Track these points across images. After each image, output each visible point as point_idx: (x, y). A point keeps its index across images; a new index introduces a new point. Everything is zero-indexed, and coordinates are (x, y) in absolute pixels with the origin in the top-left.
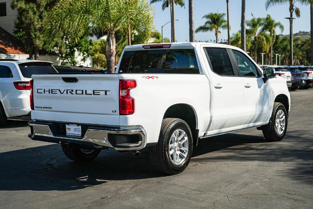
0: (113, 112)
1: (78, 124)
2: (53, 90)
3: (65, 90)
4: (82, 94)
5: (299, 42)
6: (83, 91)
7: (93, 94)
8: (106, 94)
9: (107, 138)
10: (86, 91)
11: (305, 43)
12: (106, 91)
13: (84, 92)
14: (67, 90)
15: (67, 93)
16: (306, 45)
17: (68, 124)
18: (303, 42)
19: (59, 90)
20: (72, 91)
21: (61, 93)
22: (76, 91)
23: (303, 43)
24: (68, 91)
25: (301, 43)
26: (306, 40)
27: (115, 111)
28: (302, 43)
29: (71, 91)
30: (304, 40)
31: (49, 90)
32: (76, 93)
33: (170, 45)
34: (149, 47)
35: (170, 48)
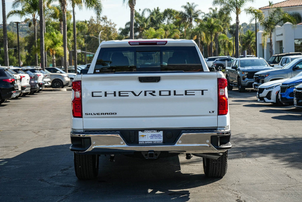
0: (210, 112)
1: (158, 130)
2: (121, 93)
3: (142, 92)
4: (170, 94)
6: (170, 92)
7: (184, 94)
8: (203, 94)
9: (210, 141)
10: (175, 92)
12: (202, 91)
13: (172, 93)
14: (145, 92)
15: (145, 95)
17: (143, 130)
19: (133, 92)
20: (154, 92)
21: (135, 95)
22: (160, 92)
24: (147, 93)
27: (213, 112)
29: (152, 92)
31: (115, 92)
32: (160, 95)
33: (166, 42)
34: (138, 43)
35: (165, 45)
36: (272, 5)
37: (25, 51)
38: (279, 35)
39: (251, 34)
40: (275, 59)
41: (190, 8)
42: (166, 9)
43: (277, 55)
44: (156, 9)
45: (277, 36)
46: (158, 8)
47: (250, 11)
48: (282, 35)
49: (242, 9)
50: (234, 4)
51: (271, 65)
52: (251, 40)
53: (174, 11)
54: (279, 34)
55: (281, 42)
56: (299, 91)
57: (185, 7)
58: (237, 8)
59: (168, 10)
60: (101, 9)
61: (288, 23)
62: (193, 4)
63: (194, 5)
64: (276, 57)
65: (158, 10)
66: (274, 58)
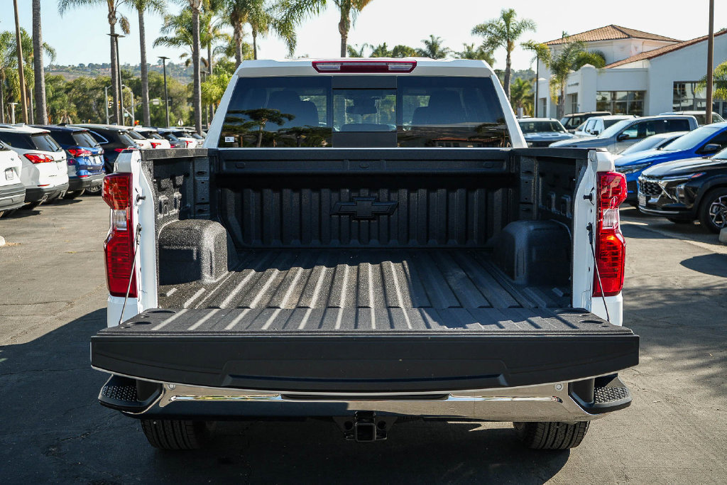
5: (61, 85)
11: (73, 87)
16: (74, 90)
18: (69, 84)
23: (69, 87)
25: (64, 86)
26: (74, 82)
28: (66, 86)
30: (70, 81)
33: (414, 64)
34: (338, 67)
35: (410, 71)
36: (568, 37)
37: (188, 105)
38: (572, 85)
39: (524, 84)
40: (569, 121)
41: (433, 44)
42: (397, 45)
43: (571, 115)
44: (382, 45)
45: (569, 86)
46: (385, 44)
47: (529, 46)
48: (577, 84)
49: (517, 42)
50: (504, 33)
51: (570, 130)
52: (523, 92)
53: (408, 48)
54: (573, 83)
55: (574, 96)
56: (651, 181)
57: (426, 42)
58: (508, 41)
59: (400, 46)
60: (295, 42)
61: (587, 65)
62: (438, 38)
63: (439, 40)
64: (570, 118)
65: (385, 46)
66: (566, 120)
